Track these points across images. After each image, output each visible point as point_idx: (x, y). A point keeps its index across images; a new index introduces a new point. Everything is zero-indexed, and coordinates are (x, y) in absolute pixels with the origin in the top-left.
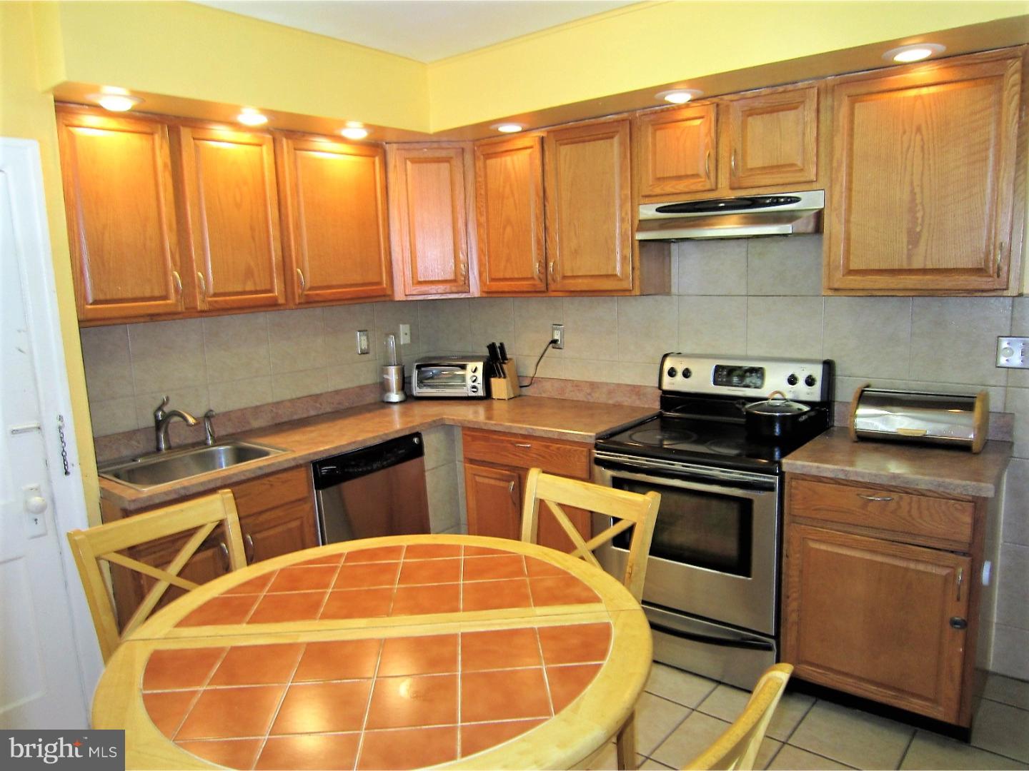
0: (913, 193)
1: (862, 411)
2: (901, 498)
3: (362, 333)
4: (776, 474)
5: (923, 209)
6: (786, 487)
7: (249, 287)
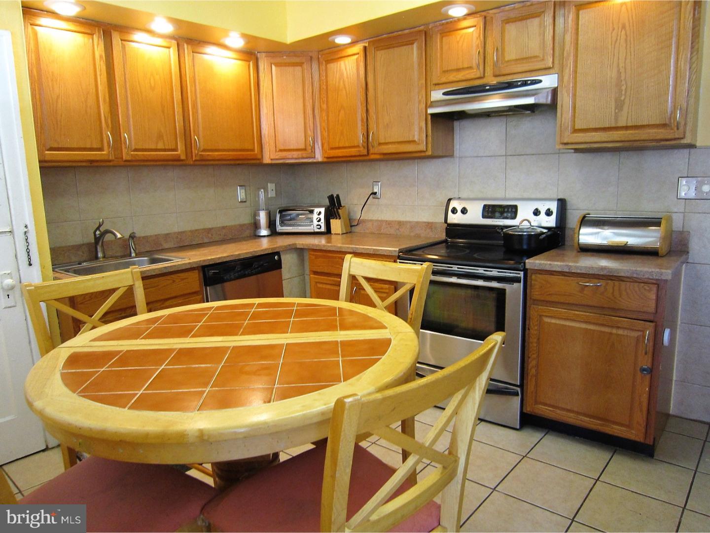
0: (619, 72)
1: (583, 230)
2: (607, 284)
3: (241, 187)
4: (521, 271)
5: (626, 83)
6: (528, 280)
7: (160, 146)
